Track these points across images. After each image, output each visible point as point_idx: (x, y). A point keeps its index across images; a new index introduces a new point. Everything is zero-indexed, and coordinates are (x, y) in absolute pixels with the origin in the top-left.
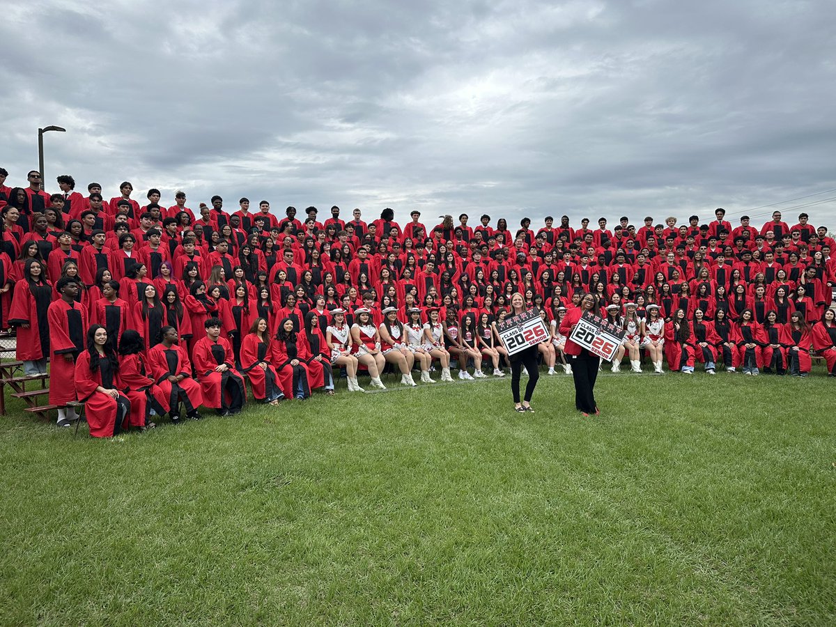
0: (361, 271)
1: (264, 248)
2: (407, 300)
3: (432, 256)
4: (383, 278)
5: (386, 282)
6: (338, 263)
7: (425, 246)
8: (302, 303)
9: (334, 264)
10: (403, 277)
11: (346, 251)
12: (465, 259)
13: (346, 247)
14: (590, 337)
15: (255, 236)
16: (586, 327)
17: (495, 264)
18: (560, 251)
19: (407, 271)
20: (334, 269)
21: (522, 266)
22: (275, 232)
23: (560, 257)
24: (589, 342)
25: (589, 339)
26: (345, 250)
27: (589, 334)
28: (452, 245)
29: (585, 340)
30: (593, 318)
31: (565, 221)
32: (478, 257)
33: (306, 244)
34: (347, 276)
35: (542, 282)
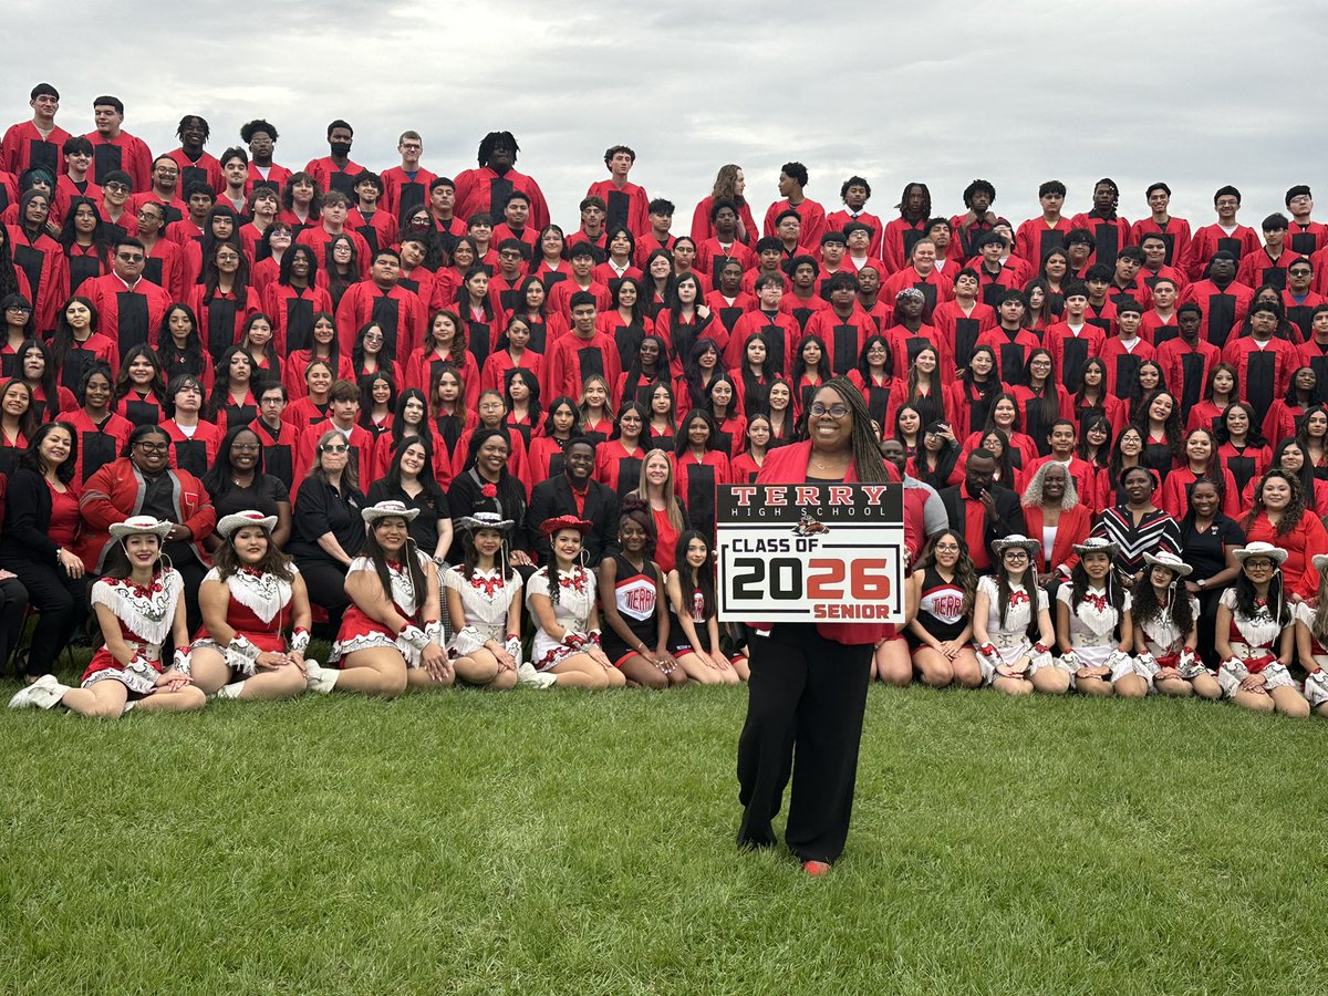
0: (374, 320)
1: (69, 234)
2: (484, 412)
3: (628, 285)
4: (433, 342)
5: (443, 354)
6: (300, 291)
7: (609, 254)
8: (142, 402)
9: (286, 293)
10: (505, 344)
11: (342, 254)
12: (730, 301)
13: (342, 242)
14: (786, 574)
15: (38, 193)
16: (752, 545)
17: (828, 319)
18: (1056, 289)
19: (519, 324)
20: (283, 308)
21: (914, 330)
22: (115, 188)
23: (1054, 308)
24: (795, 593)
25: (786, 584)
26: (337, 253)
27: (776, 564)
28: (691, 255)
29: (776, 593)
30: (758, 500)
31: (1107, 195)
32: (772, 293)
33: (209, 227)
34: (323, 329)
35: (967, 386)
